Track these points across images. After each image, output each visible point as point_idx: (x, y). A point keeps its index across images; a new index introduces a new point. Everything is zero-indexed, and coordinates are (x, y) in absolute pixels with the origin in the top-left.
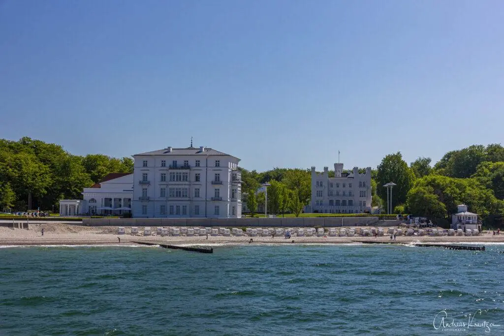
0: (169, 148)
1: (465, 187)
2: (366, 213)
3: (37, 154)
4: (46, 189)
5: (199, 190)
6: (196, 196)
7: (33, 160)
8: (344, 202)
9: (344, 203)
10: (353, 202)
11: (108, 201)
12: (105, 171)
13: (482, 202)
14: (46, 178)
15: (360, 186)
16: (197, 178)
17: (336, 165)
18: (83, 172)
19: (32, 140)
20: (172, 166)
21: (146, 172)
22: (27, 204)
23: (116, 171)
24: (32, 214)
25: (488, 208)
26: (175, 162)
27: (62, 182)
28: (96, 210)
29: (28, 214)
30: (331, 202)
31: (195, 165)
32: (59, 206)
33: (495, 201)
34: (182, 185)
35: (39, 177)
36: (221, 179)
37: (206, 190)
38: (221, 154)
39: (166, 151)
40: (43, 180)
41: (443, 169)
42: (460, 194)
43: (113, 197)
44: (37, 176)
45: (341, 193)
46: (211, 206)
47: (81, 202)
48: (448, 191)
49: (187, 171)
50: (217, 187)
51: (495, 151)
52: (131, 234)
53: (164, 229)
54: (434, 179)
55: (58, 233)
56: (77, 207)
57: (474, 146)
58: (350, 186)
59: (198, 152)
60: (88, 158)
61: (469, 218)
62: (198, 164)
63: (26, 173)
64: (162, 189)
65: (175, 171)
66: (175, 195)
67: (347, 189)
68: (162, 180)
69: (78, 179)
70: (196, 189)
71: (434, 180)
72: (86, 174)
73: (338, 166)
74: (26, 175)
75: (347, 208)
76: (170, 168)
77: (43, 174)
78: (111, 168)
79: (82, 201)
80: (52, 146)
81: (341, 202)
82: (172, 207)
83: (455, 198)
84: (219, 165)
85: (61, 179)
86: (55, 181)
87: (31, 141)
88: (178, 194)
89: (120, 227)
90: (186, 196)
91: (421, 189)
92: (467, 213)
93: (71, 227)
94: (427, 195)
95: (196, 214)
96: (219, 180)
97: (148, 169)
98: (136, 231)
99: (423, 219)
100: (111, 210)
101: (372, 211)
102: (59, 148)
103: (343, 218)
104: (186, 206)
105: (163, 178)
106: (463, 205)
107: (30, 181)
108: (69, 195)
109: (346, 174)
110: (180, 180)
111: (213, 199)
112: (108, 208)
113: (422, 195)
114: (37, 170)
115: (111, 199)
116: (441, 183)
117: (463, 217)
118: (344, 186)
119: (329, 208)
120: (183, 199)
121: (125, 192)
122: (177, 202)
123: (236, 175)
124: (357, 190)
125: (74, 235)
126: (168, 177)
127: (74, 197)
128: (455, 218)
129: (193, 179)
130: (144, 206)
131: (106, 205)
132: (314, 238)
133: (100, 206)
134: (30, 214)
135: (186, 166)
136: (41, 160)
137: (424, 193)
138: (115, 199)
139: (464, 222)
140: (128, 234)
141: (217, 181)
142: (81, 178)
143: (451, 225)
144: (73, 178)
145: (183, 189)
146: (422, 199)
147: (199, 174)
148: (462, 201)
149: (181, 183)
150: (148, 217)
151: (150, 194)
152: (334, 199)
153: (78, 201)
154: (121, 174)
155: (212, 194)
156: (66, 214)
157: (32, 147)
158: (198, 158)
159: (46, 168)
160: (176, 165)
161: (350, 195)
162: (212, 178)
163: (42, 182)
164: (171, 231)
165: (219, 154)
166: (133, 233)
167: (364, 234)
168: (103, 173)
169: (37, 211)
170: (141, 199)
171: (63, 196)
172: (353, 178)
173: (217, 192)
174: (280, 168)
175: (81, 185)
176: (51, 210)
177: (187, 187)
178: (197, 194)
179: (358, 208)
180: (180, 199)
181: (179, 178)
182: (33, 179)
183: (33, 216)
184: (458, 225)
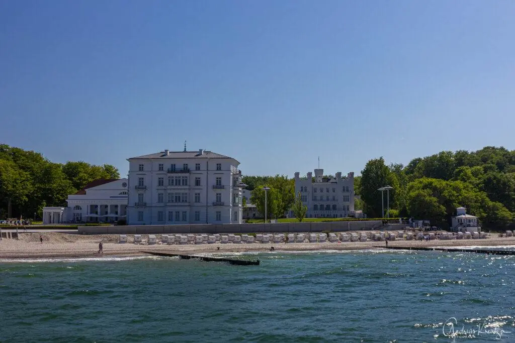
0: (166, 151)
1: (460, 190)
2: (350, 217)
3: (15, 161)
4: (27, 196)
5: (199, 194)
6: (196, 202)
7: (12, 167)
8: (328, 206)
9: (328, 208)
10: (337, 207)
11: (94, 208)
12: (86, 178)
13: (479, 204)
14: (27, 185)
15: (344, 190)
16: (198, 183)
17: (316, 171)
18: (65, 179)
19: (10, 147)
20: (170, 170)
21: (141, 176)
22: (7, 212)
23: (98, 178)
24: (15, 223)
25: (485, 211)
26: (173, 166)
27: (44, 189)
28: (81, 218)
29: (11, 222)
30: (315, 207)
31: (195, 168)
32: (42, 214)
33: (491, 204)
34: (181, 190)
35: (19, 184)
36: (223, 183)
37: (208, 195)
38: (223, 157)
39: (164, 154)
40: (24, 187)
41: (412, 175)
42: (457, 196)
43: (99, 203)
44: (17, 183)
45: (325, 198)
46: (213, 211)
47: (65, 209)
48: (446, 193)
49: (187, 175)
50: (219, 191)
51: (463, 156)
52: (134, 243)
53: (170, 237)
54: (431, 182)
55: (53, 243)
56: (61, 214)
57: (443, 153)
58: (334, 191)
59: (197, 155)
60: (68, 166)
61: (470, 221)
62: (198, 168)
63: (6, 180)
64: (159, 194)
65: (174, 175)
66: (174, 199)
67: (331, 194)
68: (160, 185)
69: (61, 186)
70: (196, 194)
71: (431, 184)
72: (69, 181)
73: (319, 172)
74: (6, 182)
75: (332, 212)
76: (169, 172)
77: (24, 181)
78: (92, 175)
79: (67, 208)
80: (31, 153)
81: (325, 206)
82: (171, 213)
83: (454, 201)
84: (220, 169)
85: (42, 186)
86: (36, 188)
87: (9, 149)
88: (178, 199)
89: (121, 236)
90: (186, 201)
91: (421, 192)
92: (468, 216)
93: (67, 236)
94: (427, 198)
95: (196, 220)
96: (220, 185)
97: (144, 173)
98: (139, 240)
99: (426, 222)
100: (97, 218)
101: (357, 216)
102: (38, 155)
103: (349, 223)
104: (186, 212)
105: (161, 183)
106: (461, 208)
107: (10, 188)
108: (51, 203)
109: (327, 179)
110: (179, 184)
111: (214, 205)
112: (94, 215)
113: (422, 198)
114: (17, 176)
115: (97, 206)
116: (438, 186)
117: (464, 220)
118: (328, 191)
119: (313, 213)
120: (182, 204)
121: (112, 198)
122: (176, 208)
123: (237, 178)
124: (340, 195)
125: (71, 245)
126: (166, 182)
127: (57, 205)
128: (454, 221)
129: (193, 182)
130: (140, 212)
131: (91, 213)
132: (327, 243)
133: (85, 213)
134: (13, 222)
135: (186, 170)
136: (21, 168)
137: (425, 196)
138: (101, 206)
139: (465, 225)
140: (130, 242)
141: (219, 185)
142: (63, 185)
143: (451, 228)
144: (55, 185)
145: (183, 194)
146: (423, 201)
147: (199, 178)
148: (461, 203)
149: (179, 187)
150: (144, 224)
151: (147, 199)
152: (318, 204)
153: (63, 208)
154: (103, 181)
155: (213, 198)
156: (50, 222)
157: (10, 154)
158: (197, 161)
159: (26, 174)
160: (175, 169)
161: (334, 199)
162: (213, 181)
163: (23, 189)
164: (178, 239)
165: (220, 157)
166: (137, 242)
167: (376, 238)
168: (85, 180)
169: (20, 220)
170: (137, 205)
171: (45, 203)
172: (336, 183)
173: (219, 196)
174: (249, 175)
175: (63, 191)
176: (33, 218)
177: (187, 191)
178: (198, 199)
179: (343, 213)
180: (179, 204)
181: (178, 182)
182: (14, 186)
183: (16, 224)
184: (459, 228)
